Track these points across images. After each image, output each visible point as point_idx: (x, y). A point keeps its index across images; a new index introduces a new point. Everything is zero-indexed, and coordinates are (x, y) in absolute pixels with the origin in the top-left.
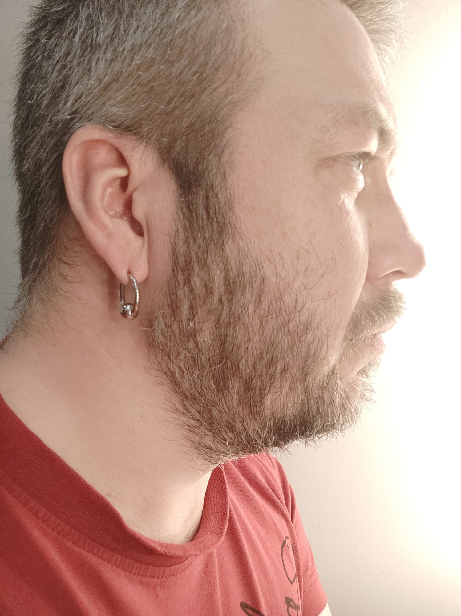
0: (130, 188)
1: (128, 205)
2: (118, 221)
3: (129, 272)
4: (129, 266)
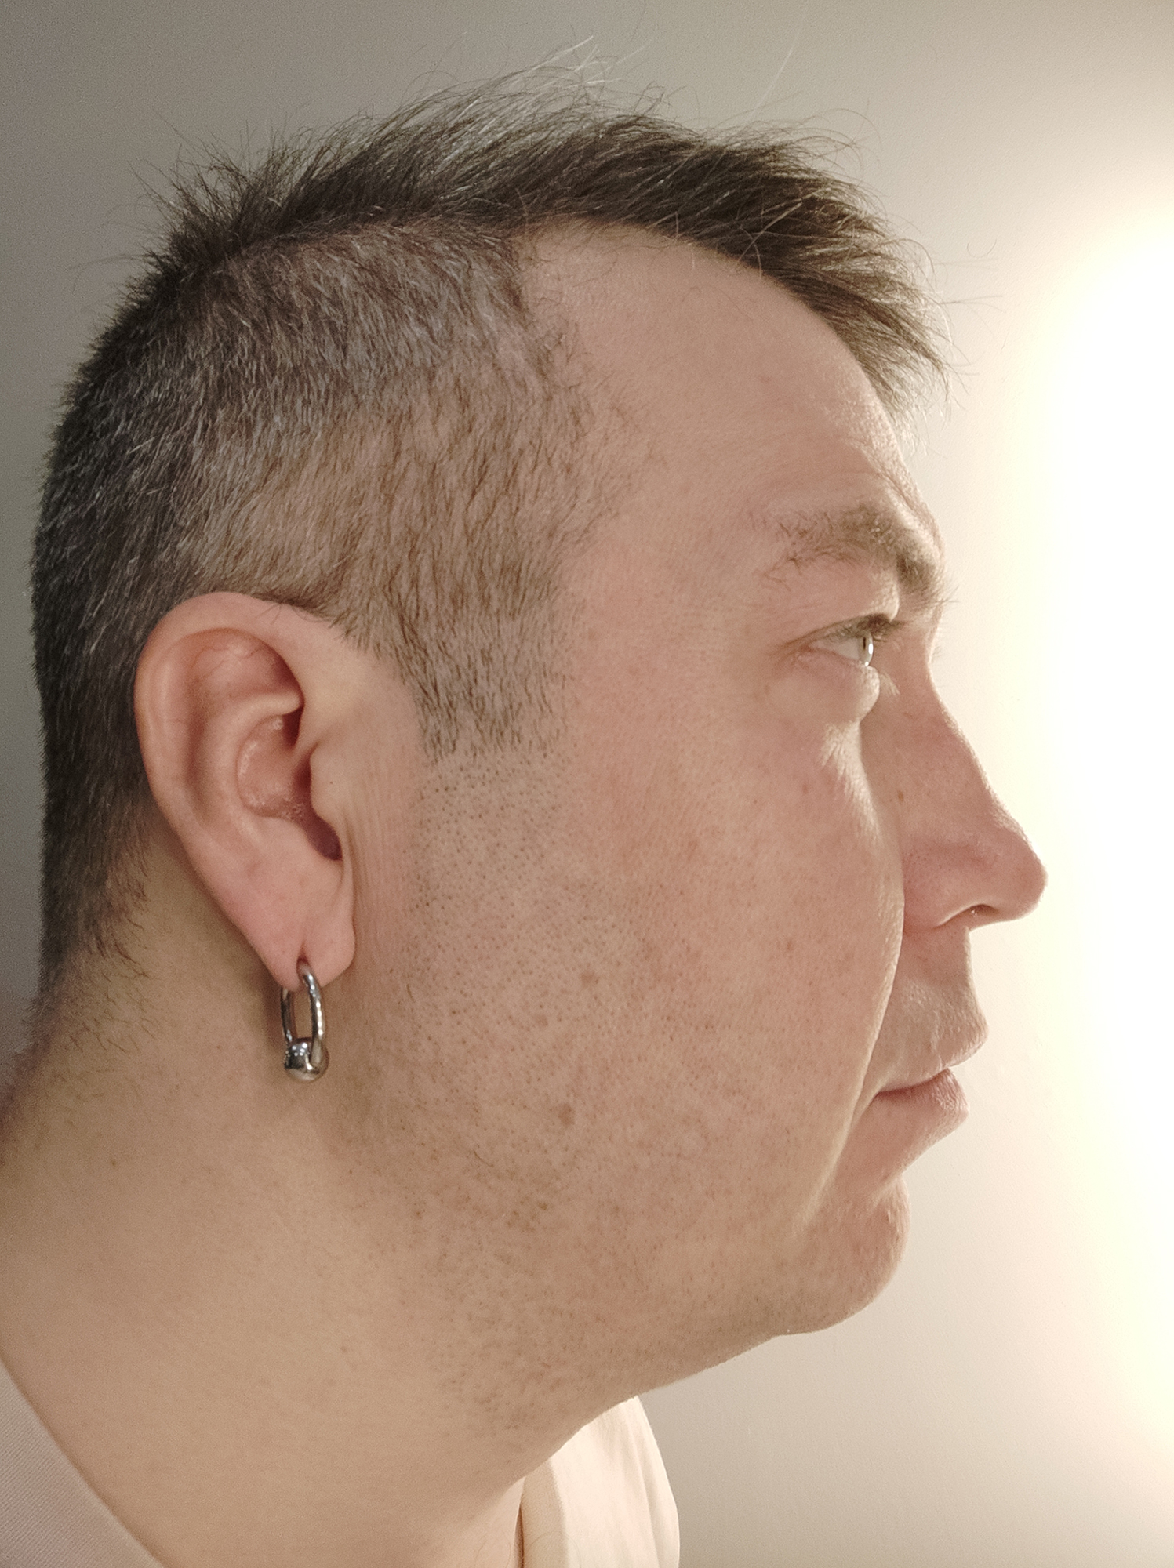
0: (305, 739)
3: (303, 960)
4: (303, 944)
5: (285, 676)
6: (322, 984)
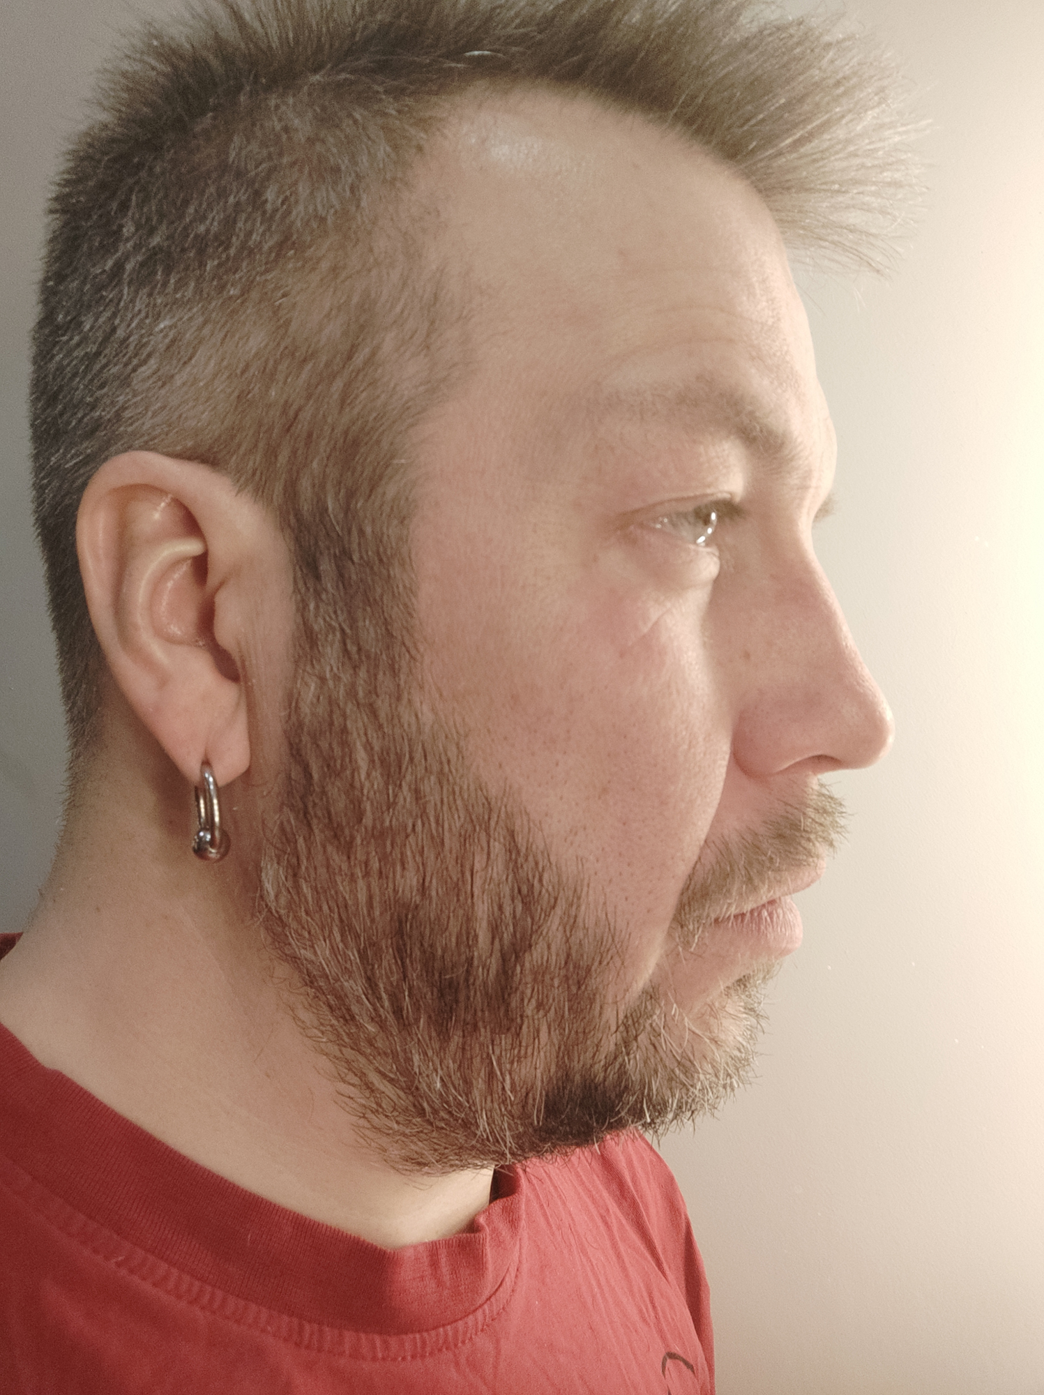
1: (207, 618)
2: (183, 650)
3: (206, 763)
4: (206, 750)
5: (191, 524)
6: (220, 784)
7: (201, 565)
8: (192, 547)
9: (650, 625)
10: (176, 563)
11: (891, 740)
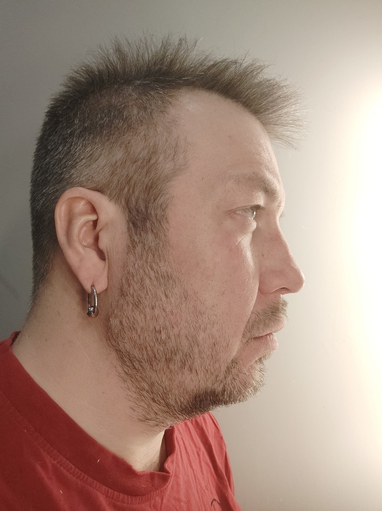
0: (98, 228)
1: (97, 239)
2: (88, 249)
6: (98, 292)
7: (95, 223)
8: (93, 217)
9: (238, 243)
10: (88, 222)
11: (304, 285)
